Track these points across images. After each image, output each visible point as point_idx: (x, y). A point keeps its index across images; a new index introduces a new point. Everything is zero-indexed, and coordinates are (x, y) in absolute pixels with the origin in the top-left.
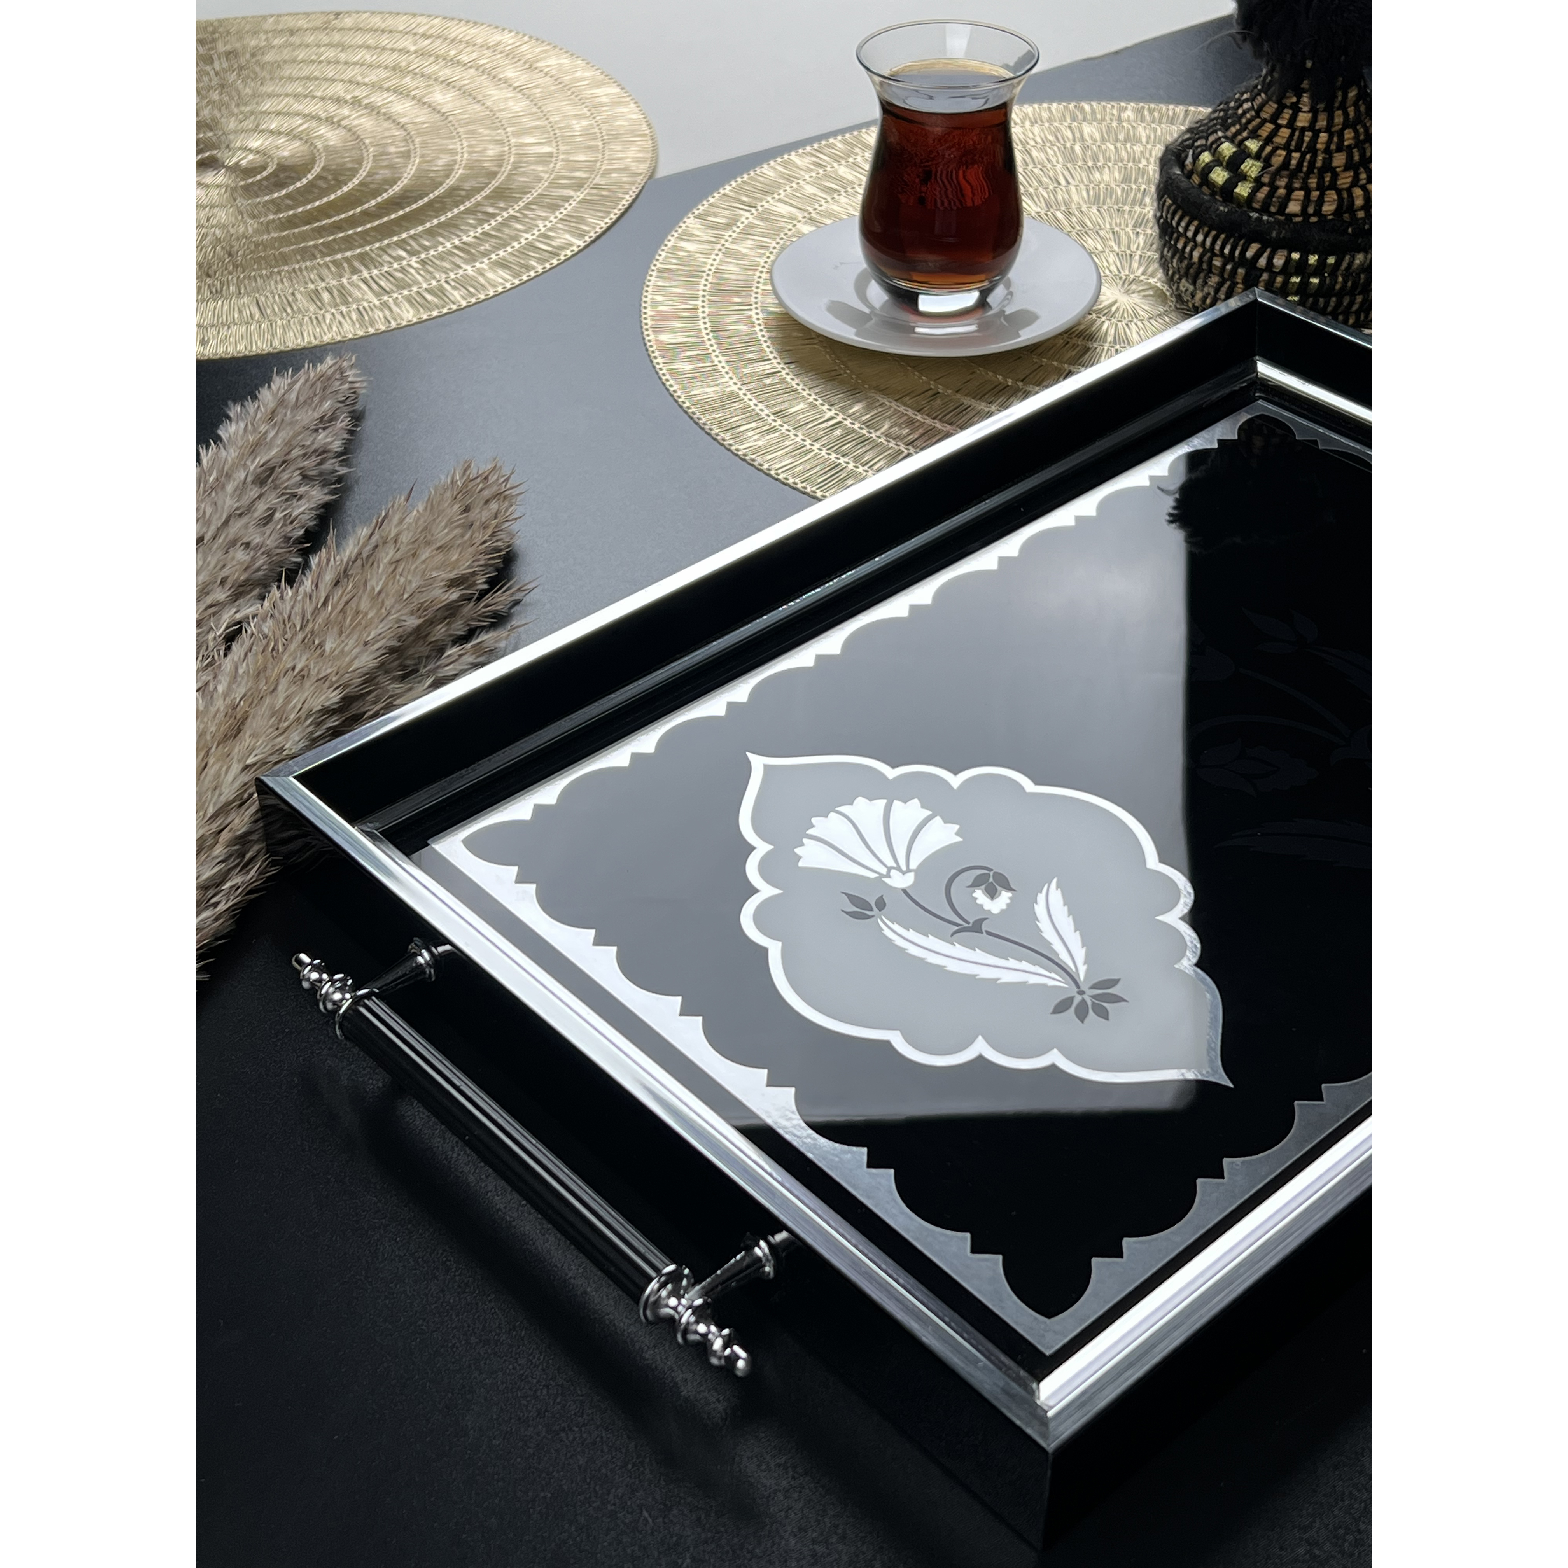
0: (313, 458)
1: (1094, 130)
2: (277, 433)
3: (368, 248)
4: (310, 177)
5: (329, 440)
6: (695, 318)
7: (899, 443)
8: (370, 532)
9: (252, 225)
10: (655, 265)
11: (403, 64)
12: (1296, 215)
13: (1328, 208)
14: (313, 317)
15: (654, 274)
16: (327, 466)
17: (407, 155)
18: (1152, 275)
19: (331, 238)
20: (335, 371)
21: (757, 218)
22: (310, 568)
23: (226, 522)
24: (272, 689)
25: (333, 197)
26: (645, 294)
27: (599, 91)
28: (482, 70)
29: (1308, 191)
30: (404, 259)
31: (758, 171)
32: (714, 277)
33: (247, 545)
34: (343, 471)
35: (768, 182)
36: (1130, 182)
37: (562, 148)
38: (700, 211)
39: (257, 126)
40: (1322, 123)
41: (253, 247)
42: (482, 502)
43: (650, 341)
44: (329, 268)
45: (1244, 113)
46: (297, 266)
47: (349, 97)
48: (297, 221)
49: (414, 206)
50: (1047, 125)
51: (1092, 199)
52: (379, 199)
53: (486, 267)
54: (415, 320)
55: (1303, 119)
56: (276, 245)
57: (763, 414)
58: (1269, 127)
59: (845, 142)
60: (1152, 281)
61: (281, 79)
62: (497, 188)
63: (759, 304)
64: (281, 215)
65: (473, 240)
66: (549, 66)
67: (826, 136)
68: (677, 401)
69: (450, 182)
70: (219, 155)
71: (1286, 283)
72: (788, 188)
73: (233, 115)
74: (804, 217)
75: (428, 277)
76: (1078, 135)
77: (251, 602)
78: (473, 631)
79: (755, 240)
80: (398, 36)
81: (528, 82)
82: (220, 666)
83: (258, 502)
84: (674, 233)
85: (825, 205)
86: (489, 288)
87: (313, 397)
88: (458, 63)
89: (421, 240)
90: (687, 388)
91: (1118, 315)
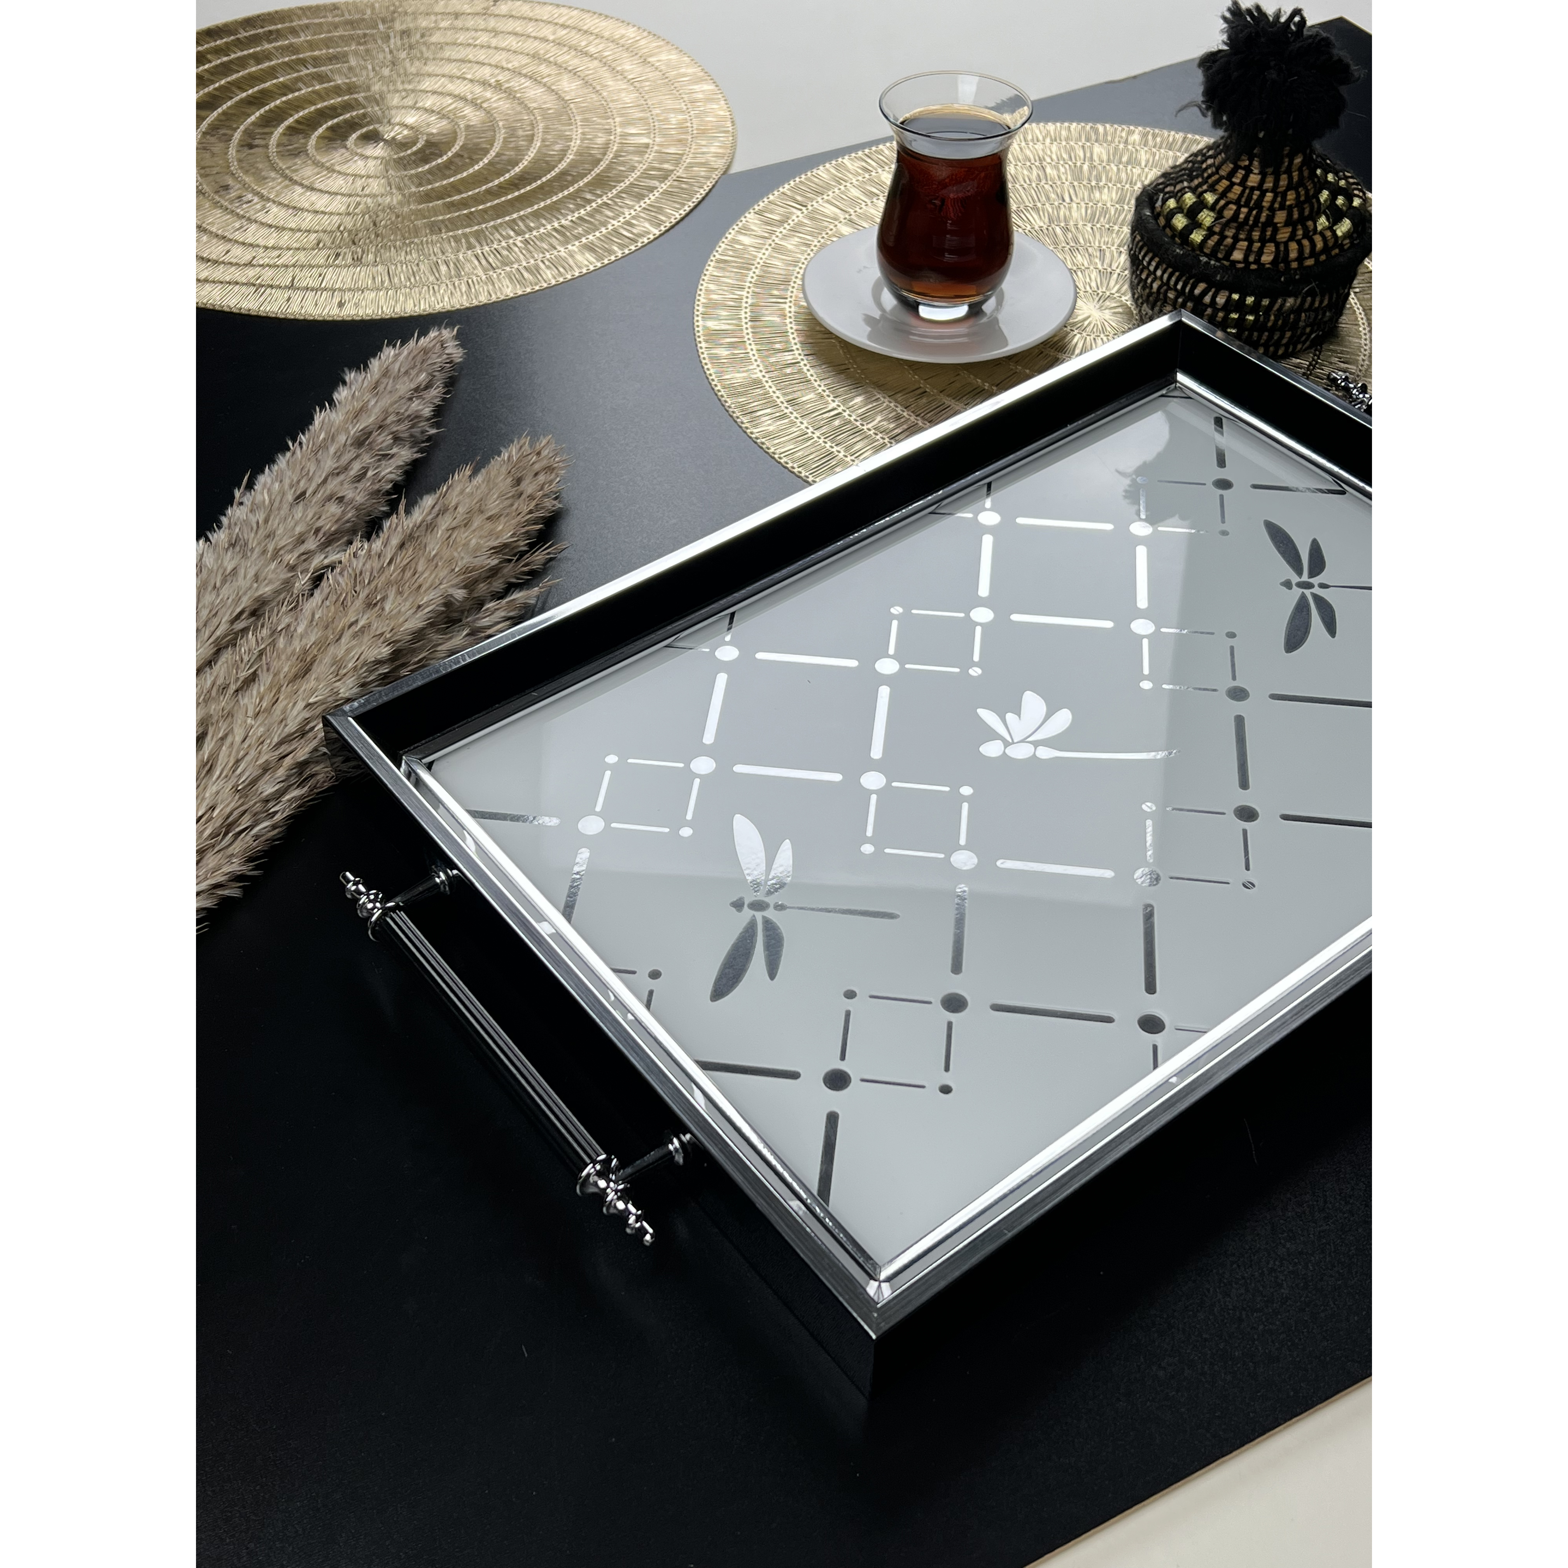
0: (406, 423)
1: (1102, 151)
2: (377, 402)
3: (484, 226)
4: (450, 154)
5: (420, 407)
6: (739, 307)
7: (885, 437)
8: (434, 502)
9: (397, 198)
10: (714, 256)
11: (542, 52)
12: (1239, 262)
13: (1267, 258)
14: (431, 287)
15: (712, 264)
16: (418, 429)
17: (531, 139)
18: (1124, 294)
19: (457, 214)
20: (434, 346)
21: (805, 217)
23: (325, 481)
24: (337, 638)
25: (465, 174)
26: (701, 282)
27: (696, 87)
28: (605, 62)
29: (1251, 242)
30: (512, 238)
31: (815, 170)
32: (761, 270)
33: (341, 499)
34: (433, 431)
35: (821, 183)
37: (658, 139)
38: (760, 208)
39: (416, 103)
40: (1269, 184)
41: (394, 218)
42: (534, 473)
43: (698, 326)
44: (450, 242)
45: (1206, 169)
46: (425, 239)
47: (493, 81)
48: (433, 195)
49: (528, 188)
51: (1088, 217)
52: (502, 179)
53: (576, 250)
54: (512, 295)
55: (1254, 179)
56: (413, 217)
57: (778, 401)
58: (1225, 183)
60: (1123, 298)
61: (442, 59)
62: (598, 175)
63: (794, 298)
64: (422, 189)
65: (570, 224)
66: (659, 61)
69: (562, 166)
70: (381, 129)
71: (1226, 318)
72: (836, 190)
73: (397, 91)
74: (845, 219)
75: (528, 256)
77: (338, 549)
78: (510, 587)
79: (800, 238)
80: (542, 24)
81: (641, 75)
82: (301, 610)
83: (354, 462)
84: (735, 227)
85: (864, 207)
86: (576, 269)
87: (413, 368)
88: (586, 54)
89: (528, 221)
90: (722, 372)
91: (1089, 329)
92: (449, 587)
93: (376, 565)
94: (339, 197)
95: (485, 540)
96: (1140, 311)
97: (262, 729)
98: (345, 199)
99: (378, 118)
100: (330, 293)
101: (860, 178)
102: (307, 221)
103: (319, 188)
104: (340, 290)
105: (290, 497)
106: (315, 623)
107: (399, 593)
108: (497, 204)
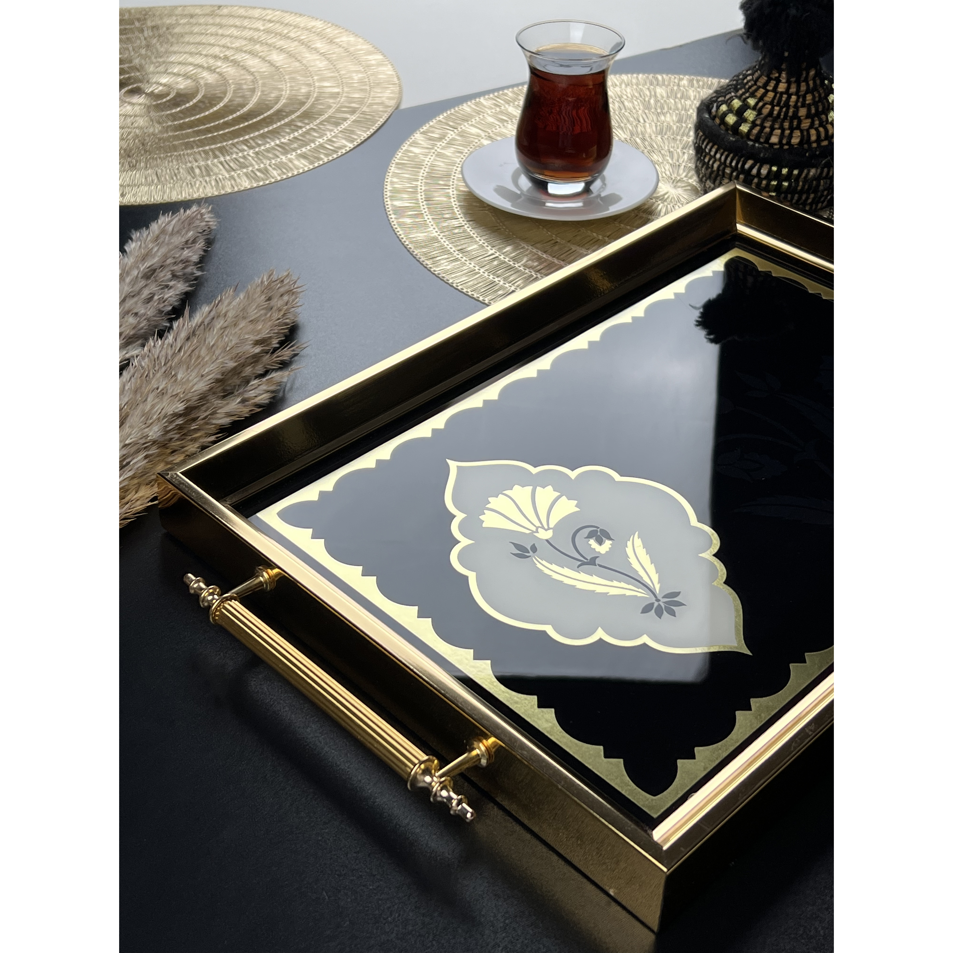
0: (180, 265)
1: (662, 91)
2: (158, 250)
3: (225, 144)
4: (195, 101)
5: (190, 254)
6: (416, 192)
7: (531, 271)
8: (210, 309)
9: (158, 128)
10: (394, 160)
11: (256, 37)
12: (775, 144)
13: (795, 141)
14: (189, 183)
15: (393, 165)
16: (189, 270)
17: (253, 91)
18: (691, 178)
19: (203, 137)
20: (197, 214)
21: (457, 135)
22: (173, 329)
24: (144, 399)
25: (207, 113)
26: (387, 177)
27: (370, 57)
28: (302, 43)
29: (783, 130)
31: (461, 107)
32: (429, 168)
33: (136, 314)
34: (199, 273)
35: (466, 114)
36: (682, 123)
37: (346, 89)
38: (424, 130)
39: (167, 70)
40: (793, 89)
41: (157, 141)
42: (279, 295)
43: (387, 205)
44: (200, 154)
45: (748, 82)
46: (182, 153)
47: (222, 55)
48: (184, 126)
49: (255, 120)
50: (635, 87)
51: (658, 132)
52: (235, 115)
53: (294, 158)
54: (249, 187)
55: (782, 87)
56: (171, 140)
57: (452, 251)
58: (762, 91)
59: (513, 92)
60: (690, 181)
61: (183, 43)
62: (305, 111)
63: (455, 186)
64: (176, 123)
65: (288, 142)
66: (342, 41)
67: (503, 89)
68: (400, 241)
69: (278, 107)
70: (142, 86)
71: (768, 185)
72: (477, 118)
73: (153, 63)
74: (486, 136)
75: (259, 162)
76: (653, 93)
78: (268, 371)
79: (455, 148)
80: (254, 21)
81: (329, 50)
83: (144, 289)
84: (407, 142)
85: (499, 129)
86: (295, 170)
87: (183, 229)
88: (288, 38)
89: (257, 140)
90: (408, 233)
91: (668, 200)
93: (170, 352)
96: (705, 185)
99: (139, 80)
101: (493, 111)
106: (125, 392)
108: (233, 130)
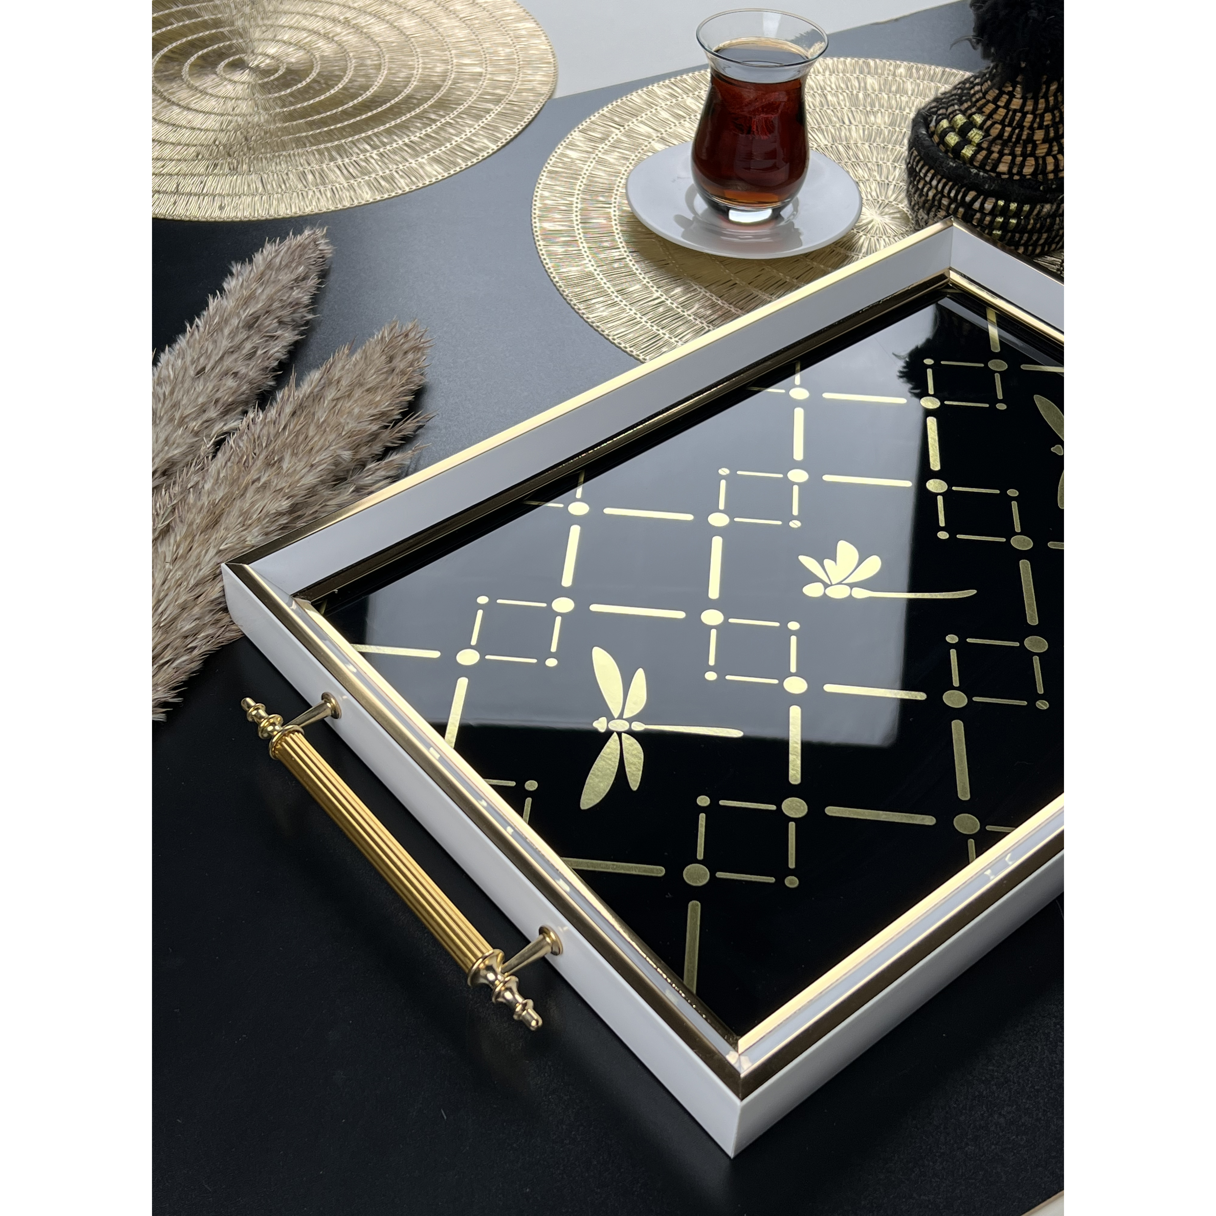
0: (288, 309)
1: (875, 82)
2: (263, 291)
3: (343, 141)
4: (308, 80)
5: (300, 295)
6: (570, 211)
7: (704, 322)
8: (320, 376)
9: (263, 117)
10: (546, 167)
12: (1004, 174)
13: (1028, 170)
14: (300, 193)
15: (545, 174)
16: (297, 315)
17: (378, 68)
18: (901, 202)
19: (318, 131)
20: (310, 243)
21: (623, 135)
22: (276, 400)
23: (222, 358)
24: (243, 493)
25: (323, 97)
26: (537, 190)
27: (520, 25)
29: (1014, 156)
30: (368, 151)
31: (629, 96)
32: (588, 180)
33: (236, 374)
34: (310, 317)
35: (635, 107)
36: (895, 126)
37: (490, 69)
38: (583, 127)
39: (275, 36)
40: (1029, 107)
41: (263, 134)
42: (403, 353)
43: (536, 227)
44: (314, 155)
45: (974, 94)
46: (292, 152)
47: (341, 18)
48: (295, 115)
49: (380, 109)
50: (841, 75)
51: (866, 138)
52: (355, 102)
53: (425, 162)
54: (371, 200)
55: (1016, 103)
56: (279, 134)
57: (609, 291)
58: (991, 106)
59: (694, 78)
60: (900, 206)
62: (440, 99)
63: (617, 204)
64: (285, 110)
65: (418, 140)
67: (681, 73)
68: (549, 276)
69: (407, 91)
70: (246, 58)
71: (992, 222)
72: (648, 113)
73: (258, 26)
74: (658, 137)
75: (383, 167)
76: (862, 85)
77: (235, 418)
78: (388, 451)
79: (619, 152)
81: (471, 14)
82: (208, 470)
83: (245, 342)
84: (562, 143)
85: (673, 128)
86: (426, 178)
87: (292, 262)
89: (382, 137)
90: (558, 266)
91: (872, 231)
92: (337, 449)
93: (273, 431)
94: (213, 116)
95: (366, 409)
96: (917, 216)
97: (180, 573)
98: (218, 118)
99: (243, 49)
100: (211, 198)
101: (668, 103)
102: (186, 136)
103: (197, 107)
104: (220, 195)
105: (192, 372)
106: (220, 481)
107: (294, 454)
108: (354, 123)
